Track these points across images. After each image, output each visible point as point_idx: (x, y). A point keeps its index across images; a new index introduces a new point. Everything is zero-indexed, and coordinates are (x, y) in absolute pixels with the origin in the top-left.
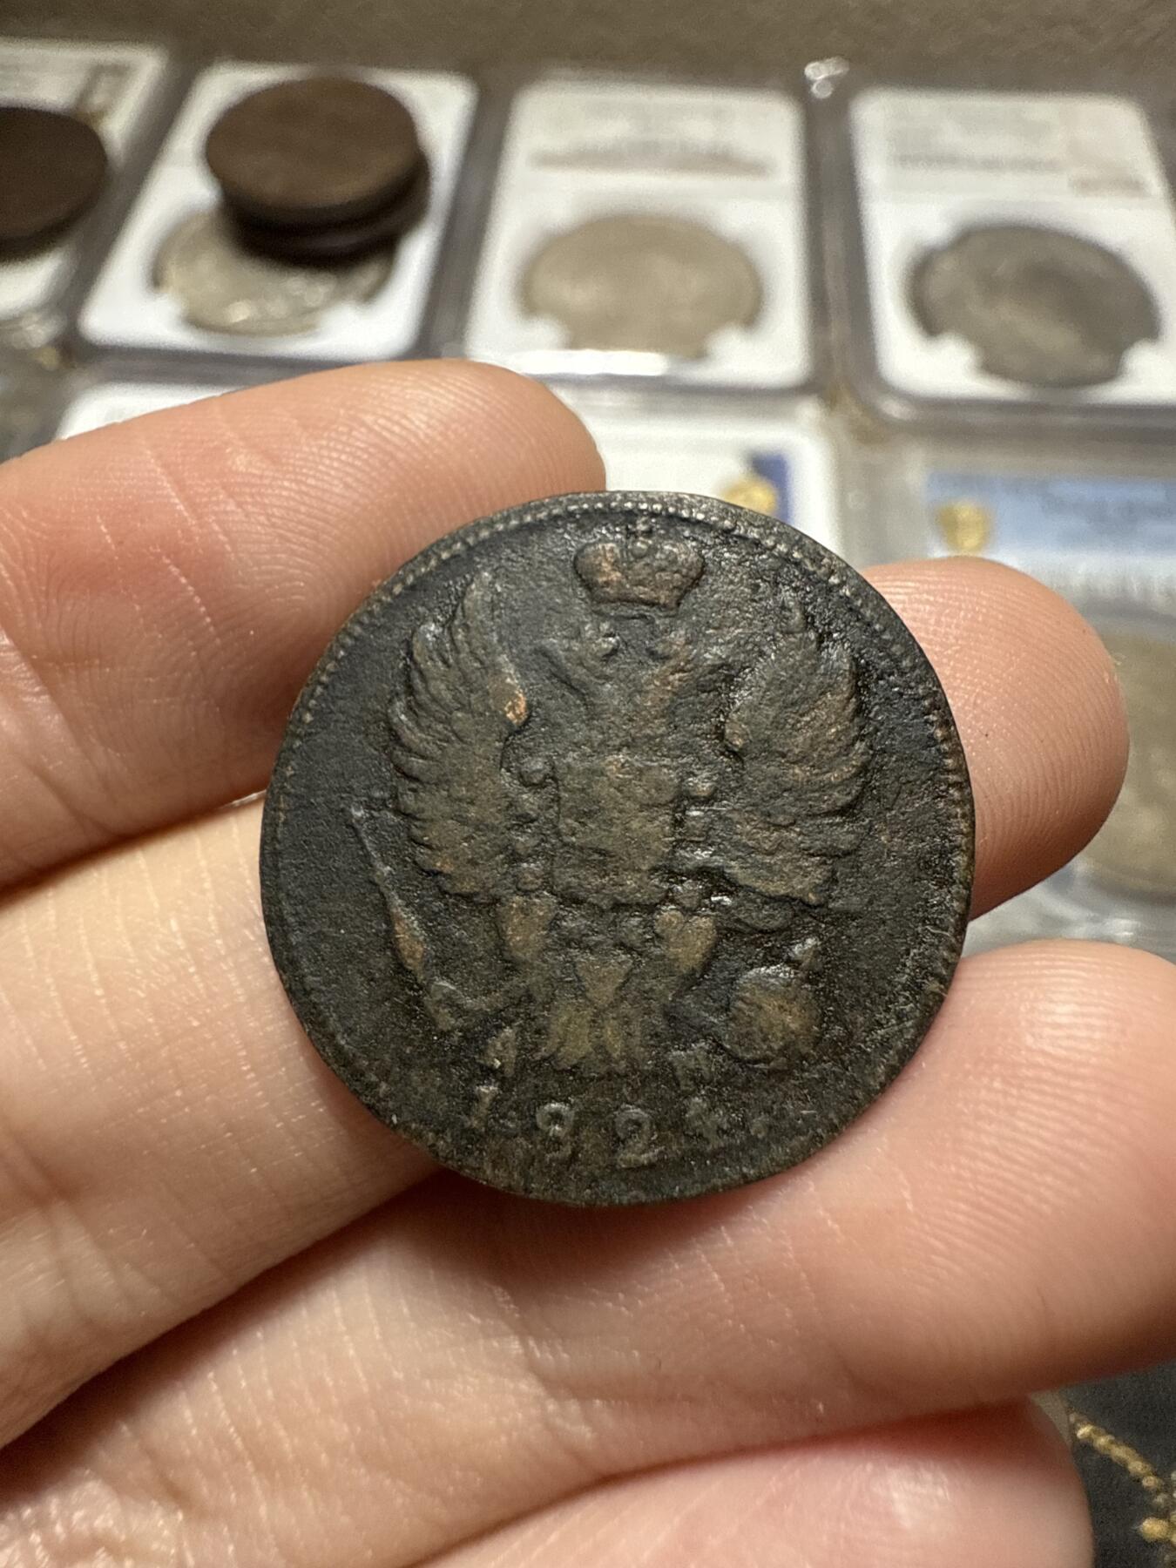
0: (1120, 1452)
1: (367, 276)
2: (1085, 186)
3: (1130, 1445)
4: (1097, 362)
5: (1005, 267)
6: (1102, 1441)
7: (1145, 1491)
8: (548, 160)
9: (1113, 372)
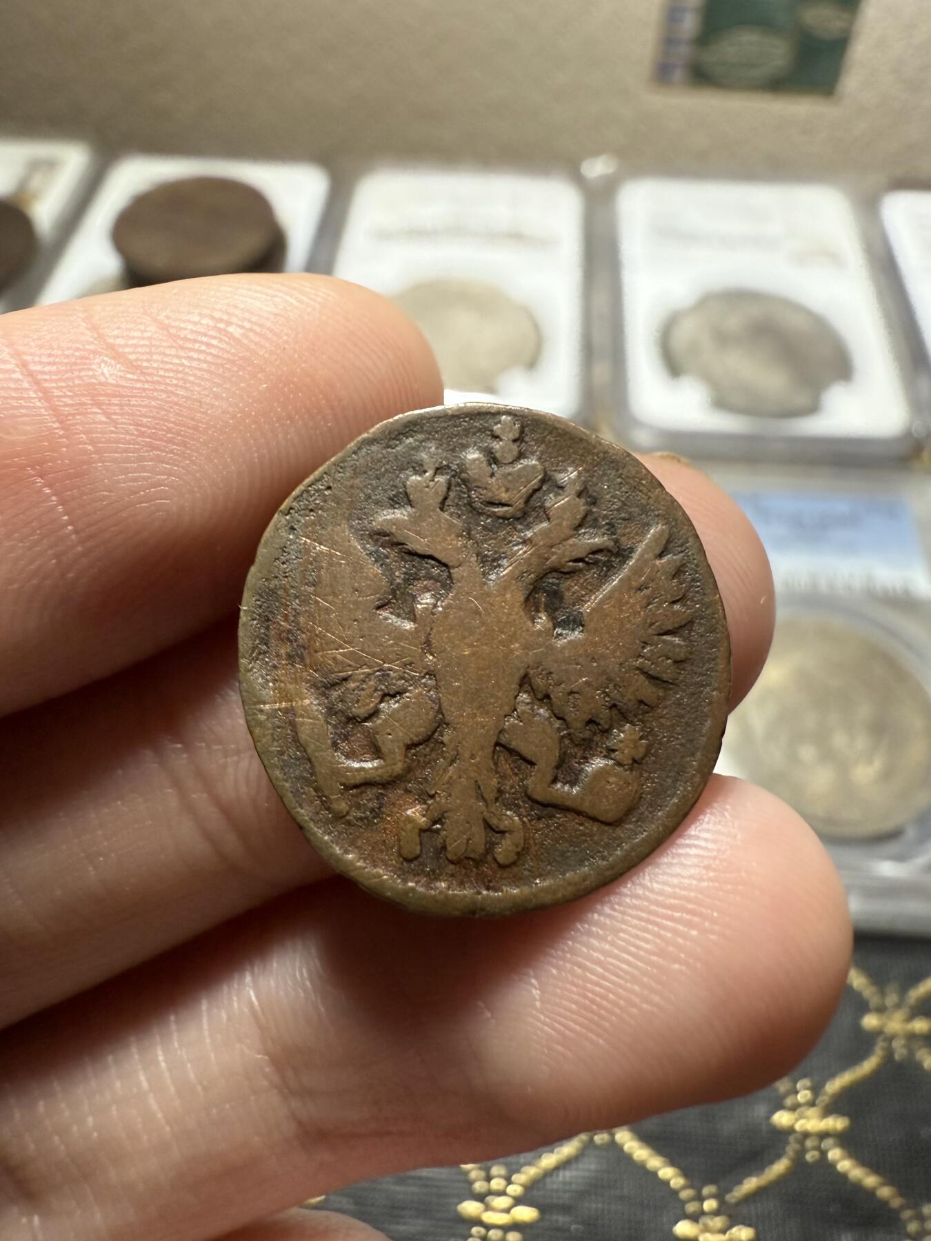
2: (798, 258)
4: (802, 399)
5: (734, 322)
8: (383, 236)
9: (813, 408)
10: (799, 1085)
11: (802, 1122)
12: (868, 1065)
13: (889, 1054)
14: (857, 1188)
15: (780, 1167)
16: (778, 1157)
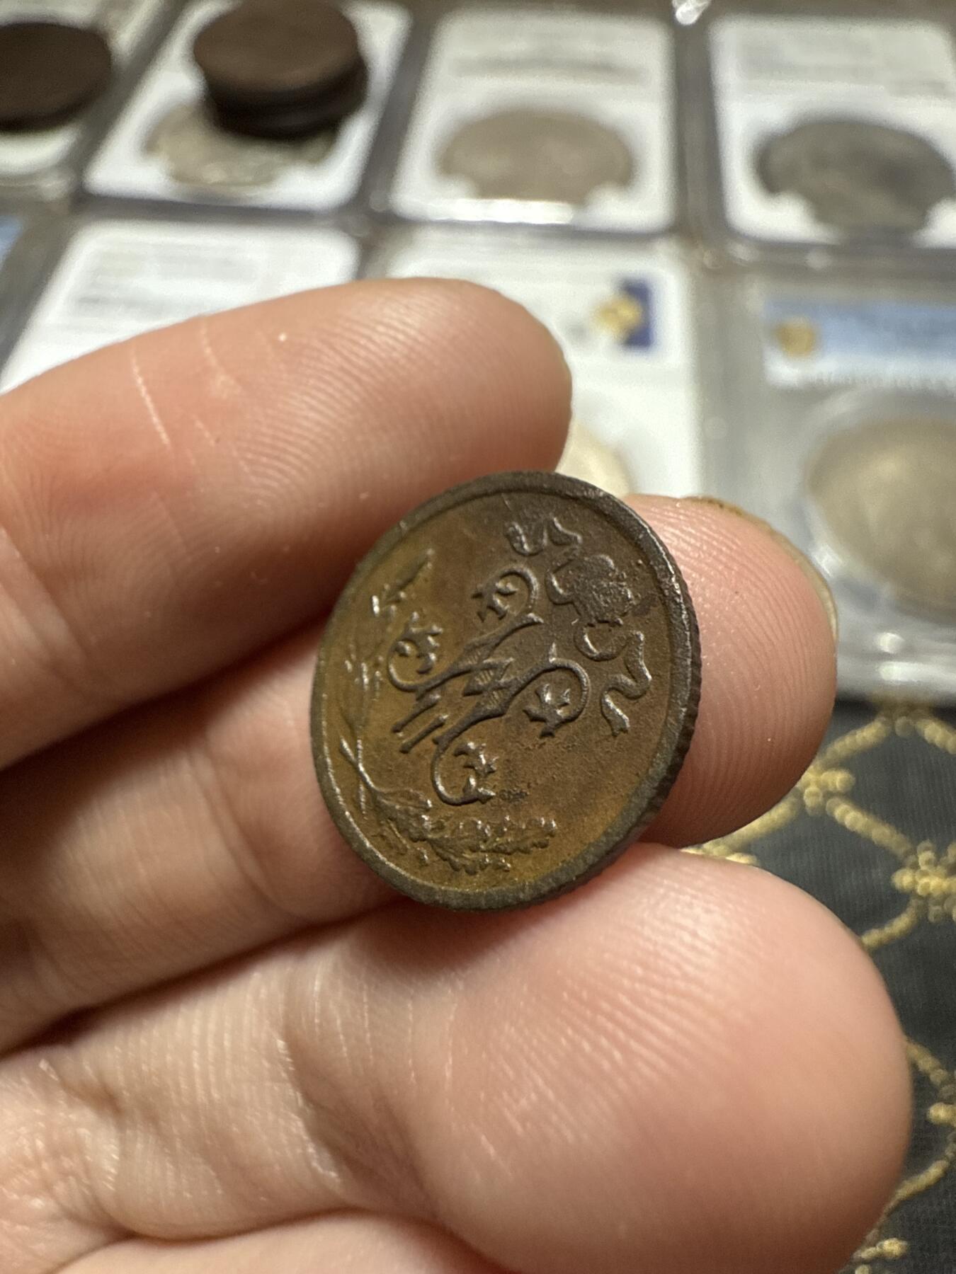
2: (900, 88)
3: (922, 1045)
4: (905, 217)
8: (466, 67)
9: (920, 223)
10: (919, 848)
11: (925, 880)
15: (901, 924)
16: (897, 914)
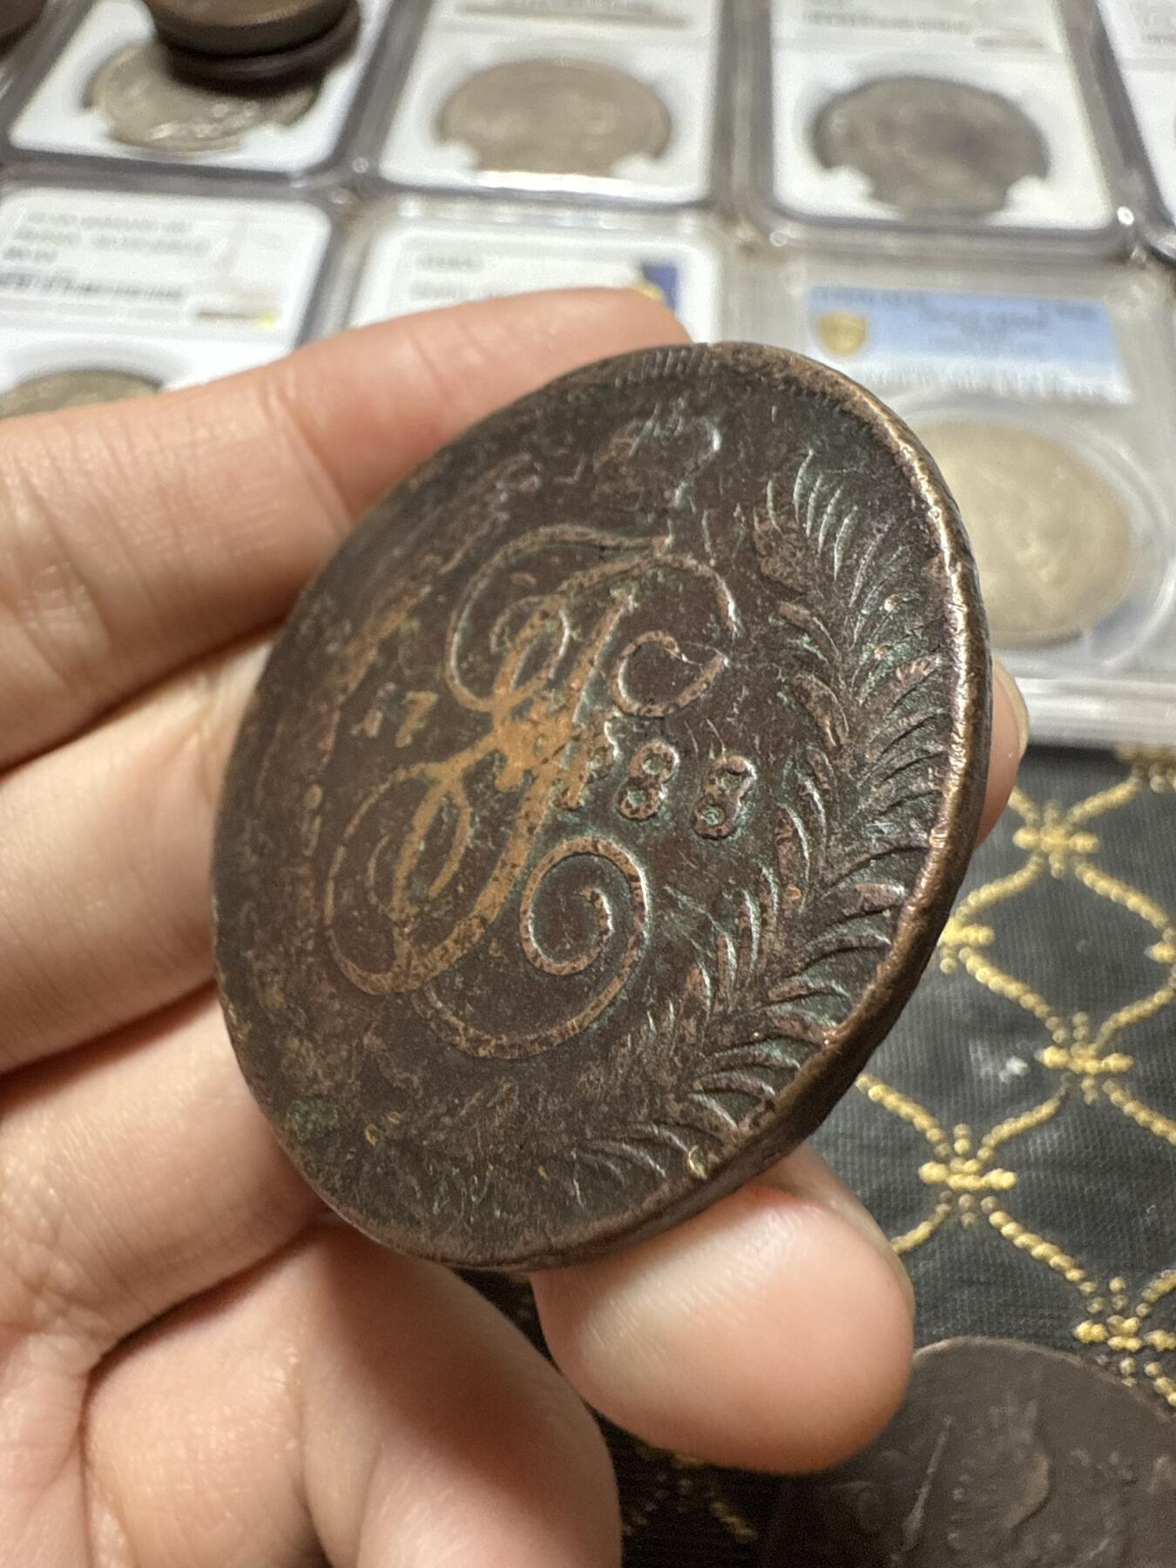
0: (906, 1109)
1: (294, 102)
2: (988, 44)
3: (916, 1102)
4: (985, 195)
5: (904, 113)
6: (892, 1100)
7: (927, 1142)
8: (475, 8)
9: (998, 204)
12: (1019, 880)
13: (1045, 869)
14: (1000, 997)
